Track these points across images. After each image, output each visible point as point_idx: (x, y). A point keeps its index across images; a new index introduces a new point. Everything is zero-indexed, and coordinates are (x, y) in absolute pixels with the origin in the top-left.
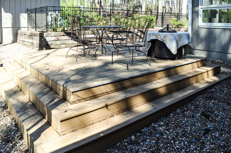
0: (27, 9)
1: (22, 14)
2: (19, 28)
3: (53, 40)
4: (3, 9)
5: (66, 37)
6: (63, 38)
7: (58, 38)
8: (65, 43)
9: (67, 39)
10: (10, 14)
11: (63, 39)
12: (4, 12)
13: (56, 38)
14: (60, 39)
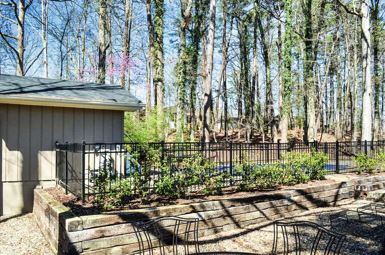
0: (55, 142)
1: (45, 152)
2: (38, 182)
3: (88, 237)
4: (4, 143)
5: (125, 228)
6: (114, 230)
7: (102, 231)
8: (121, 243)
9: (127, 232)
10: (19, 152)
11: (116, 233)
12: (7, 149)
13: (97, 232)
14: (108, 235)
